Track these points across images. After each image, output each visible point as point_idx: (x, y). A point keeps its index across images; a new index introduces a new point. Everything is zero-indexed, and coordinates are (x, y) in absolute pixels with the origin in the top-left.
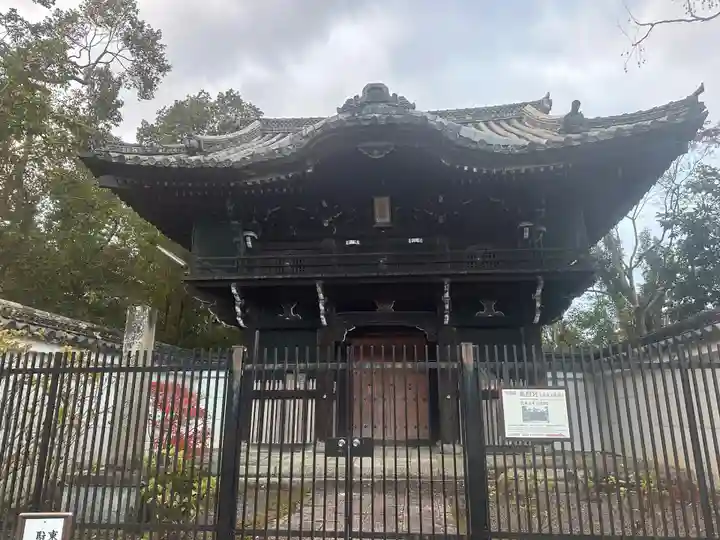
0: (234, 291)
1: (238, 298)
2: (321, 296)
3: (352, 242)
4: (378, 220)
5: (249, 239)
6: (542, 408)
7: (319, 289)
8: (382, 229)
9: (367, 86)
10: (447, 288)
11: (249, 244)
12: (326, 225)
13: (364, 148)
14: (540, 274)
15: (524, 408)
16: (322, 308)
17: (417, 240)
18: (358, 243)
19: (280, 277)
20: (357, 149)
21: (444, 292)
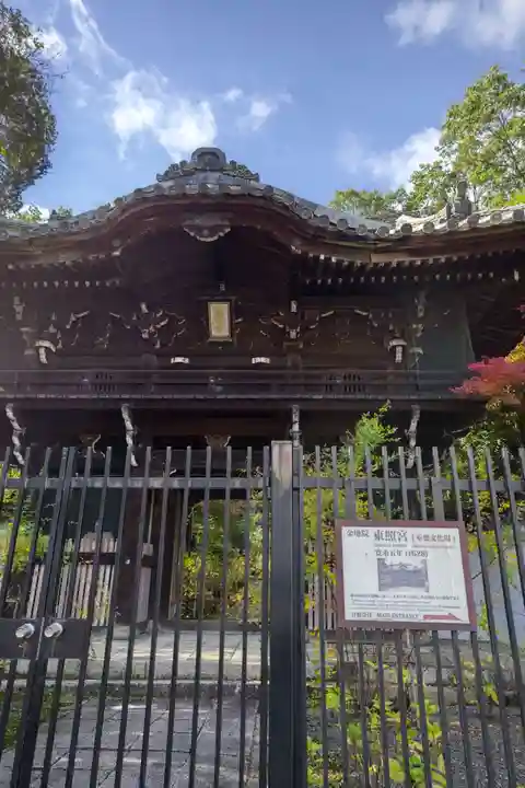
0: (10, 414)
1: (16, 425)
2: (129, 425)
3: (179, 360)
4: (214, 333)
5: (42, 351)
6: (414, 563)
7: (125, 416)
8: (219, 344)
9: (197, 150)
10: (296, 418)
11: (43, 358)
12: (145, 336)
13: (192, 228)
14: (414, 401)
15: (381, 562)
16: (129, 441)
17: (263, 360)
18: (187, 361)
19: (74, 397)
20: (181, 228)
21: (292, 424)
